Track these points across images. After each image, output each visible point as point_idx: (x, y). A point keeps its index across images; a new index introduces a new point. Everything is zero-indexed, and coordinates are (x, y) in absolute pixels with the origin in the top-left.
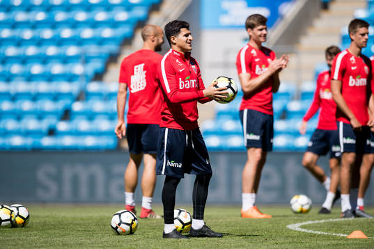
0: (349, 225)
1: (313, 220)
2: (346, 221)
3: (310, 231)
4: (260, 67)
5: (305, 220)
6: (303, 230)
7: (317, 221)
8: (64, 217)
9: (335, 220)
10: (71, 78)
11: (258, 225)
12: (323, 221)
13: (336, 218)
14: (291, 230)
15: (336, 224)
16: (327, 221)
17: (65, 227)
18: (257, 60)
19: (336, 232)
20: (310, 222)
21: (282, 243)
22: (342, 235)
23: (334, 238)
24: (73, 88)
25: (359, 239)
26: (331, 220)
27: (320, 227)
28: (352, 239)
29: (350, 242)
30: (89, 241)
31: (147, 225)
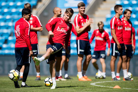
0: (114, 83)
1: (100, 82)
2: (113, 82)
3: (99, 86)
4: (83, 23)
5: (97, 82)
6: (96, 85)
7: (102, 82)
8: (5, 81)
9: (108, 81)
10: (7, 27)
11: (79, 83)
12: (104, 82)
13: (109, 81)
14: (92, 85)
15: (109, 83)
16: (106, 82)
17: (6, 84)
18: (82, 21)
19: (109, 86)
20: (99, 82)
21: (88, 91)
22: (111, 87)
23: (108, 88)
24: (9, 31)
25: (118, 89)
26: (107, 81)
27: (103, 84)
28: (115, 89)
29: (114, 90)
30: (14, 90)
31: (37, 84)
